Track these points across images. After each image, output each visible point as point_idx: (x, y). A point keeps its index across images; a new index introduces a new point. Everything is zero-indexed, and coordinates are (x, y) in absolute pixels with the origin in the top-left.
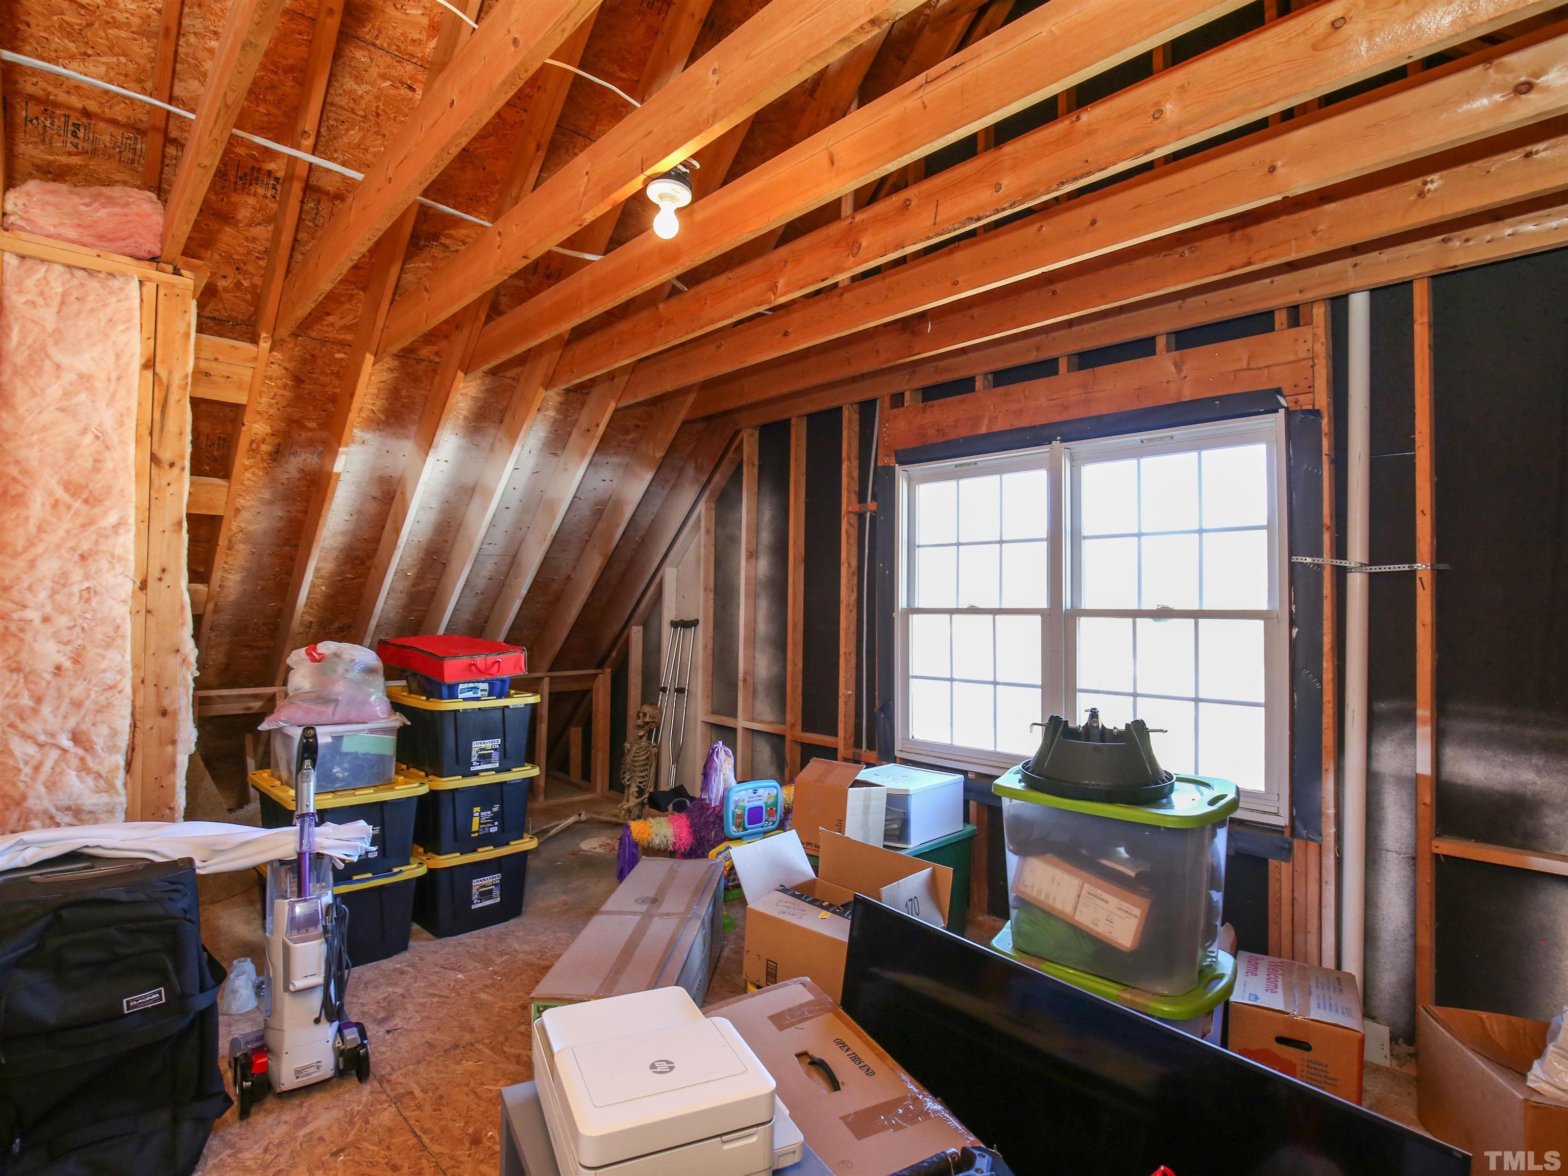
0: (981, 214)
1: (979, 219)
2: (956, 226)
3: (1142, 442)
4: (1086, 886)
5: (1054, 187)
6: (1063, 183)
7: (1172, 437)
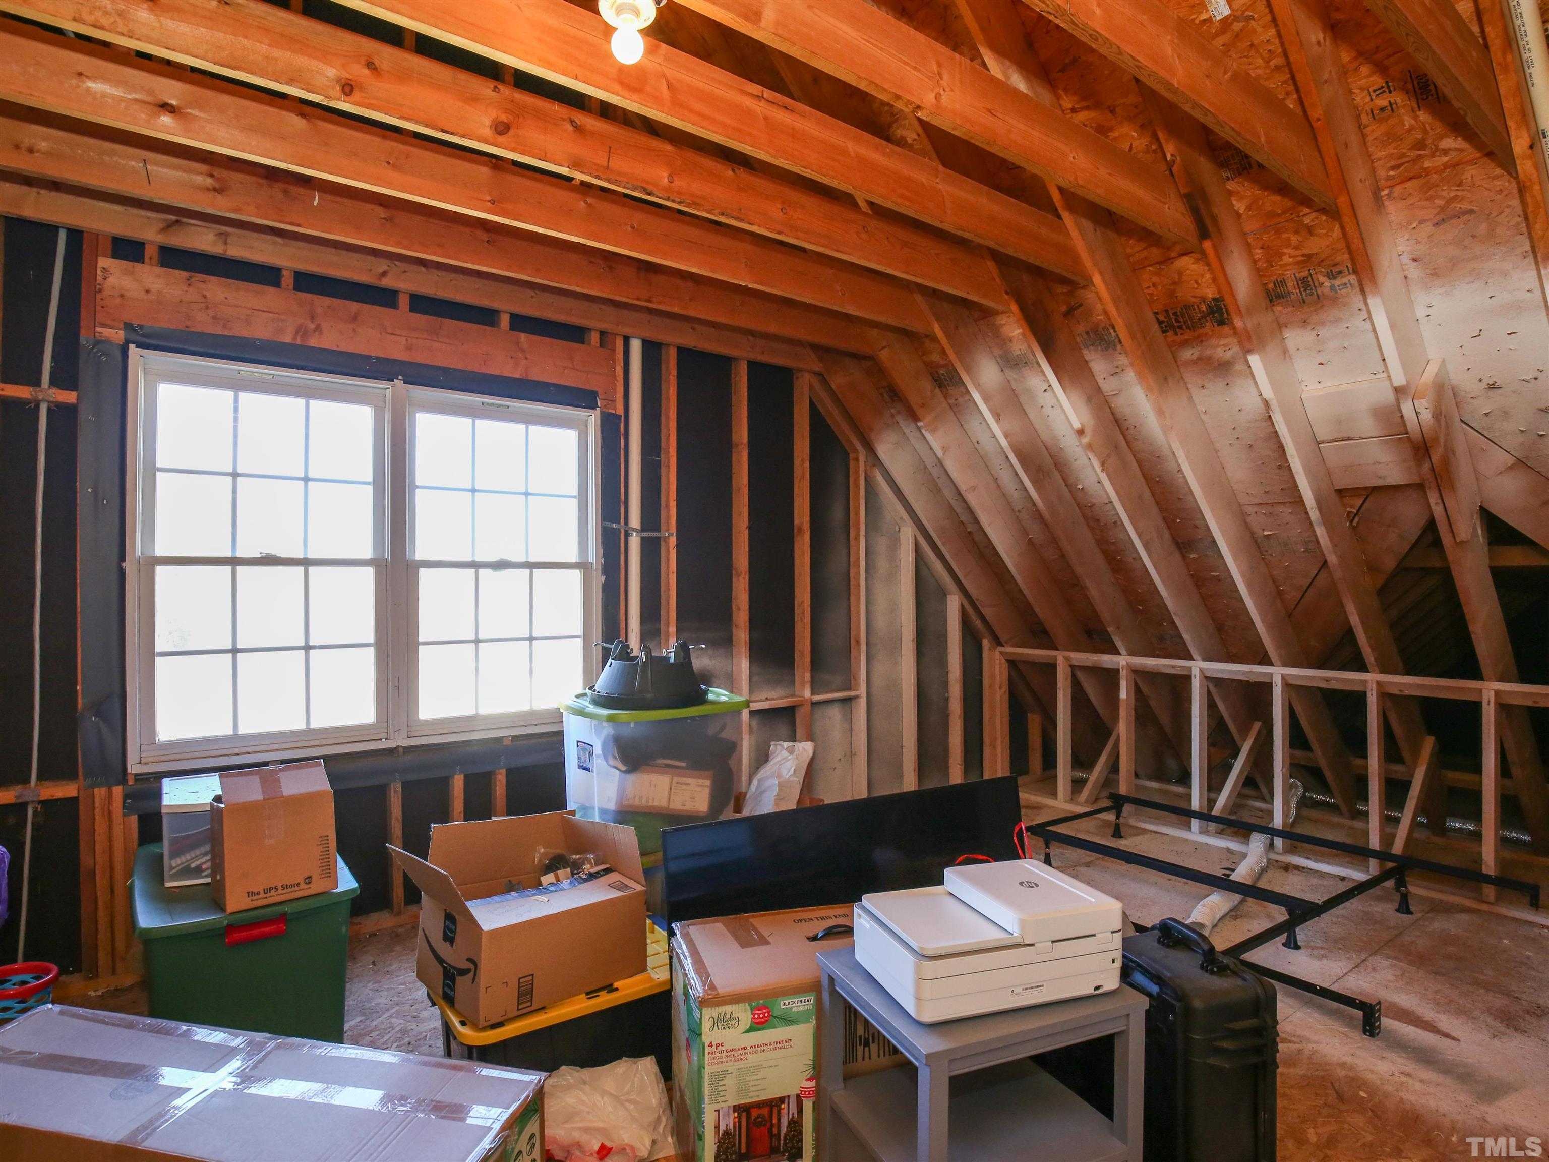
0: (655, 192)
1: (650, 194)
2: (627, 186)
3: (483, 404)
4: (676, 779)
5: (716, 212)
6: (723, 214)
7: (508, 407)
